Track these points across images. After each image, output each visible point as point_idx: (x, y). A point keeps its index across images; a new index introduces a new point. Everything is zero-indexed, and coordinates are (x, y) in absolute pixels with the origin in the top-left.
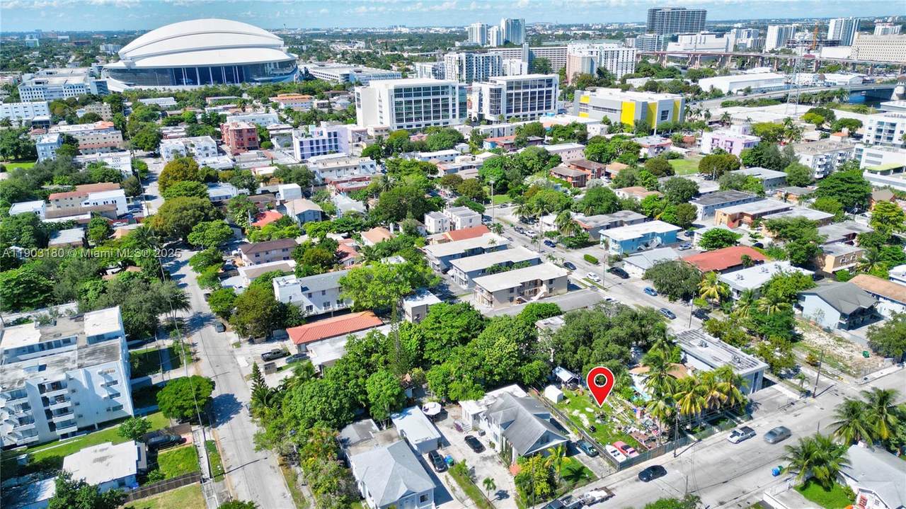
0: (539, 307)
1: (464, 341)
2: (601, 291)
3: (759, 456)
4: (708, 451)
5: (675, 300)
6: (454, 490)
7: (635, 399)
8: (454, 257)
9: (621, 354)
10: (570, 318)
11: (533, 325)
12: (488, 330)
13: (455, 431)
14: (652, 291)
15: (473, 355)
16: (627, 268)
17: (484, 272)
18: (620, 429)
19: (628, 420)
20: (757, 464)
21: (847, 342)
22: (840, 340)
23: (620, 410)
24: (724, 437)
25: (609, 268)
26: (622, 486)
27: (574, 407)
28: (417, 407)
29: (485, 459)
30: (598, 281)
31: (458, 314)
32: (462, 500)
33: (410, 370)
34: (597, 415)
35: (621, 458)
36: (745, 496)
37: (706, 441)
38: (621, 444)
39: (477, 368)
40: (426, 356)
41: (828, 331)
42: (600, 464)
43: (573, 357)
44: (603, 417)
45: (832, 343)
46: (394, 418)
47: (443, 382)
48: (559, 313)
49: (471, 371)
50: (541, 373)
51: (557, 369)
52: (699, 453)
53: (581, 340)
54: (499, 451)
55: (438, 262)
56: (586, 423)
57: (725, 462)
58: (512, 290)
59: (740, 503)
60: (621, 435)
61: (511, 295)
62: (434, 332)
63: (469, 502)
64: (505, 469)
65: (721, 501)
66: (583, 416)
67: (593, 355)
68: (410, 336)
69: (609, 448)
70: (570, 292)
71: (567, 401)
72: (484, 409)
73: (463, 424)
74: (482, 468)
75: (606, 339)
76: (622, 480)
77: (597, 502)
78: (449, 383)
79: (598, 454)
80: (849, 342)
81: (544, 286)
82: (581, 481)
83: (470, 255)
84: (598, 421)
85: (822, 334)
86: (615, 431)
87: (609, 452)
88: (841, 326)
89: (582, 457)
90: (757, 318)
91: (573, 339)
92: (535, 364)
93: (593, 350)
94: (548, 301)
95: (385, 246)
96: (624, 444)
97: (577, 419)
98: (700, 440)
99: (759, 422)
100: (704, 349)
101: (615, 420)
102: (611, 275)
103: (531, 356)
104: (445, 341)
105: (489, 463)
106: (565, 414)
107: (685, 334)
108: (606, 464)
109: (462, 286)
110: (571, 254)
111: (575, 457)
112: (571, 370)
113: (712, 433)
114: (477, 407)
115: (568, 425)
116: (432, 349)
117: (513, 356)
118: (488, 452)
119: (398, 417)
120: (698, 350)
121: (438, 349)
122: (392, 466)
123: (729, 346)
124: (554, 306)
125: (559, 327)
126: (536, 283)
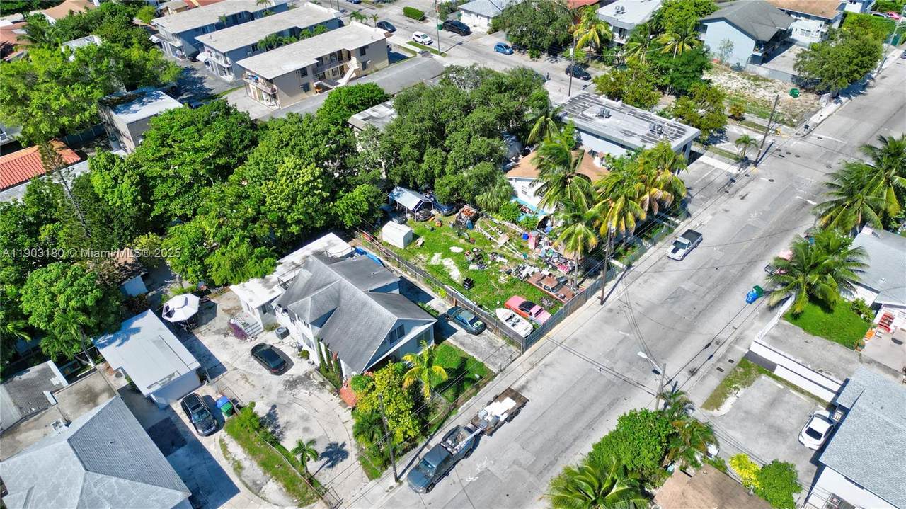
0: (350, 92)
1: (223, 172)
2: (436, 57)
3: (718, 274)
4: (646, 282)
5: (538, 57)
6: (238, 468)
7: (522, 218)
8: (203, 30)
9: (493, 150)
10: (403, 104)
11: (346, 124)
12: (262, 146)
13: (232, 339)
14: (506, 47)
15: (240, 197)
16: (466, 20)
17: (254, 49)
18: (509, 273)
19: (518, 255)
20: (719, 288)
21: (766, 80)
22: (756, 78)
23: (503, 240)
24: (661, 252)
25: (441, 22)
26: (535, 378)
27: (432, 251)
28: (150, 312)
29: (293, 384)
30: (430, 43)
31: (207, 123)
32: (256, 489)
33: (131, 240)
34: (470, 258)
35: (523, 328)
36: (722, 350)
37: (639, 266)
38: (516, 301)
39: (254, 220)
40: (158, 211)
41: (738, 69)
42: (491, 344)
43: (419, 168)
44: (479, 258)
45: (749, 85)
46: (103, 346)
47: (193, 256)
48: (383, 99)
49: (244, 227)
50: (371, 204)
51: (395, 192)
52: (632, 288)
53: (427, 138)
54: (318, 363)
55: (178, 43)
56: (456, 274)
57: (675, 296)
58: (303, 72)
59: (721, 365)
60: (513, 283)
61: (305, 80)
62: (162, 164)
63: (272, 488)
64: (332, 396)
65: (690, 366)
66: (449, 263)
67: (450, 162)
68: (115, 179)
69: (502, 314)
70: (392, 65)
71: (420, 241)
72: (279, 291)
73: (246, 325)
74: (289, 405)
75: (466, 129)
76: (533, 365)
77: (504, 423)
78: (206, 256)
79: (484, 326)
80: (768, 81)
81: (354, 60)
82: (469, 389)
83: (229, 26)
84: (473, 267)
85: (731, 74)
86: (503, 279)
87: (503, 320)
88: (754, 60)
89: (460, 339)
90: (660, 63)
91: (415, 139)
92: (357, 193)
93: (448, 152)
94: (363, 81)
95: (71, 24)
96: (522, 300)
97: (440, 269)
98: (629, 266)
99: (700, 218)
100: (605, 121)
101: (499, 259)
102: (444, 33)
103: (350, 180)
104: (188, 179)
105: (302, 392)
106: (419, 265)
107: (573, 101)
108: (501, 342)
109: (224, 77)
110: (385, 10)
111: (450, 340)
112: (416, 189)
113: (644, 250)
114: (267, 291)
115: (428, 283)
116: (167, 195)
117: (315, 188)
118: (299, 368)
119: (110, 342)
120: (599, 124)
121: (177, 195)
122: (80, 482)
123: (639, 111)
124: (374, 88)
125: (388, 121)
126: (340, 57)
